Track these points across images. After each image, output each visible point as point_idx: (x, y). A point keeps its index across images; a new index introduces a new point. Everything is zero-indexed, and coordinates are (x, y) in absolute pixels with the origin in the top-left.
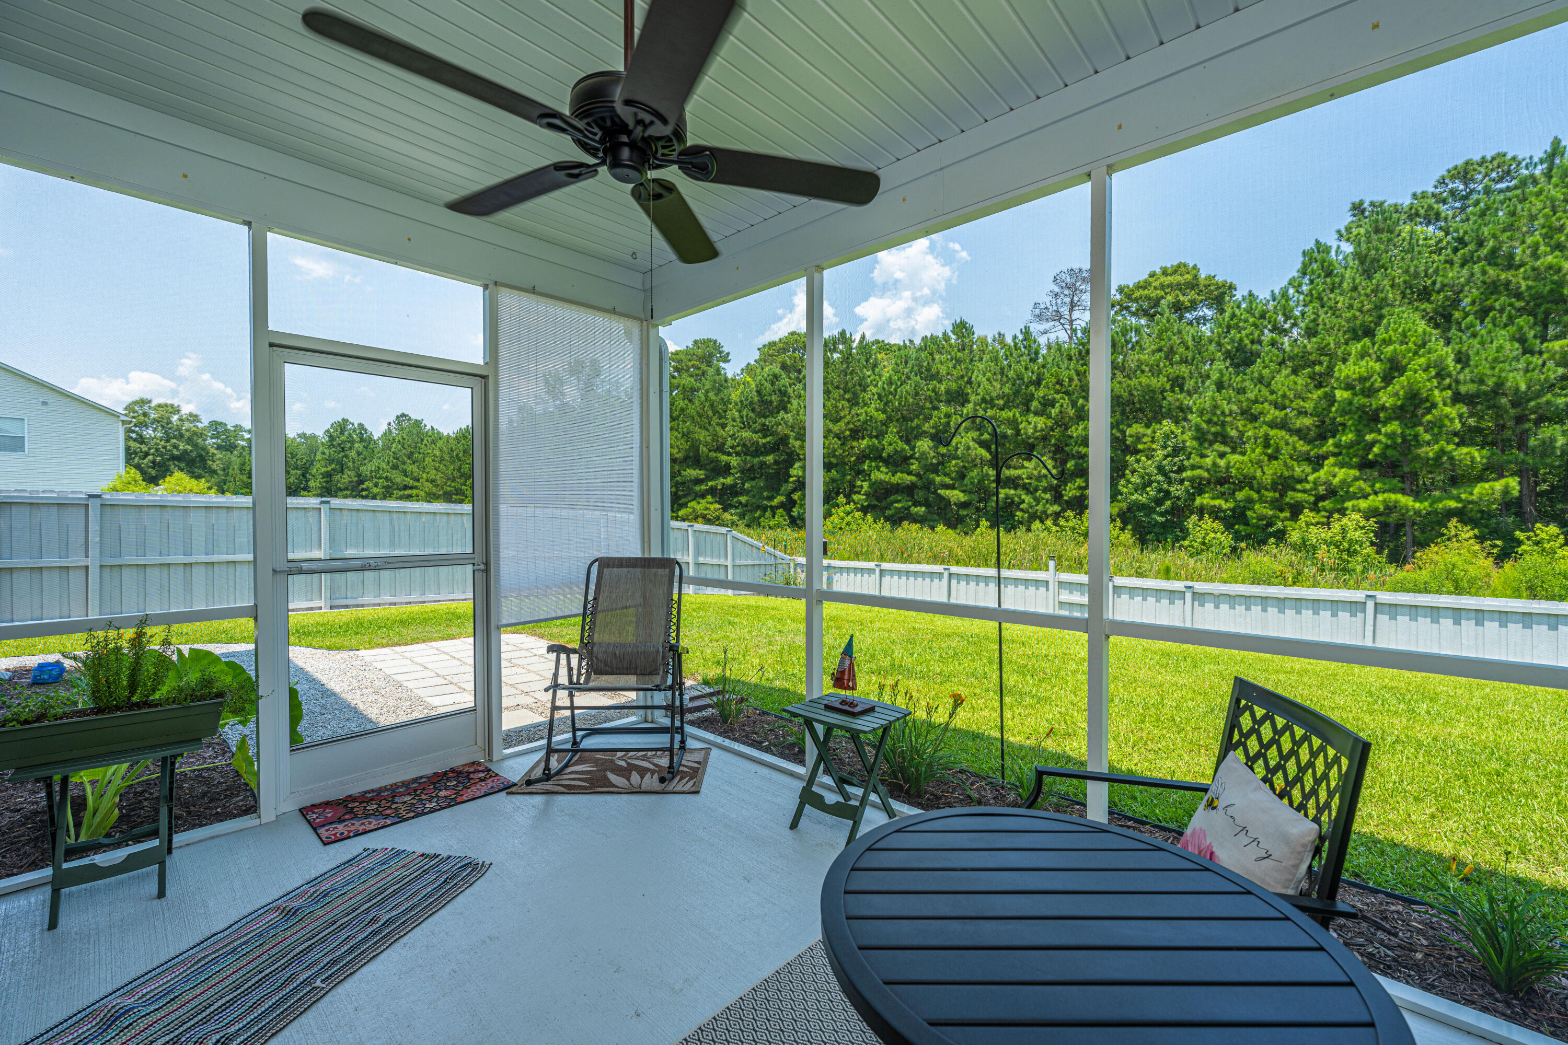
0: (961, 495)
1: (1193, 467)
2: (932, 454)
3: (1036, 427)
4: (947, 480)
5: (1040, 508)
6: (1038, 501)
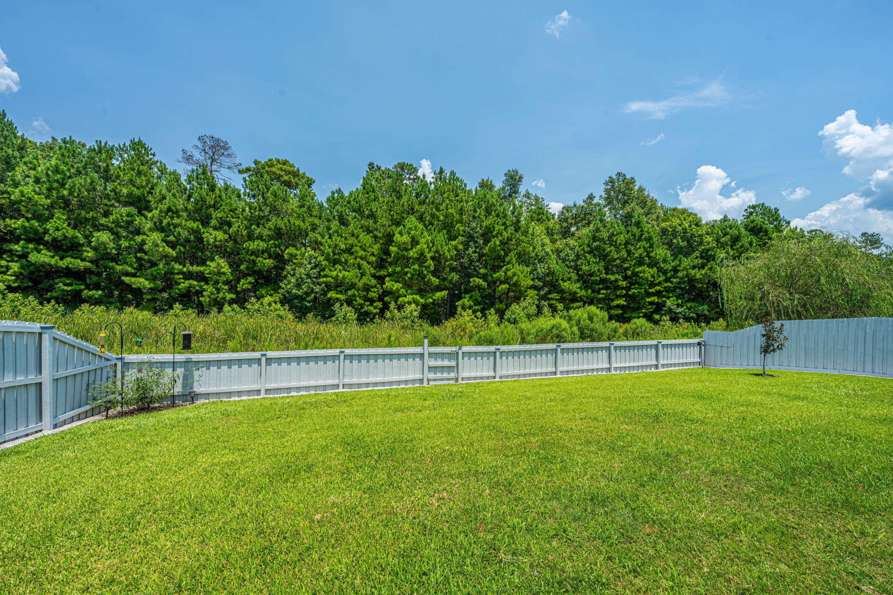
0: (147, 283)
1: (326, 276)
2: (112, 245)
3: (215, 238)
4: (130, 269)
5: (221, 295)
6: (218, 290)
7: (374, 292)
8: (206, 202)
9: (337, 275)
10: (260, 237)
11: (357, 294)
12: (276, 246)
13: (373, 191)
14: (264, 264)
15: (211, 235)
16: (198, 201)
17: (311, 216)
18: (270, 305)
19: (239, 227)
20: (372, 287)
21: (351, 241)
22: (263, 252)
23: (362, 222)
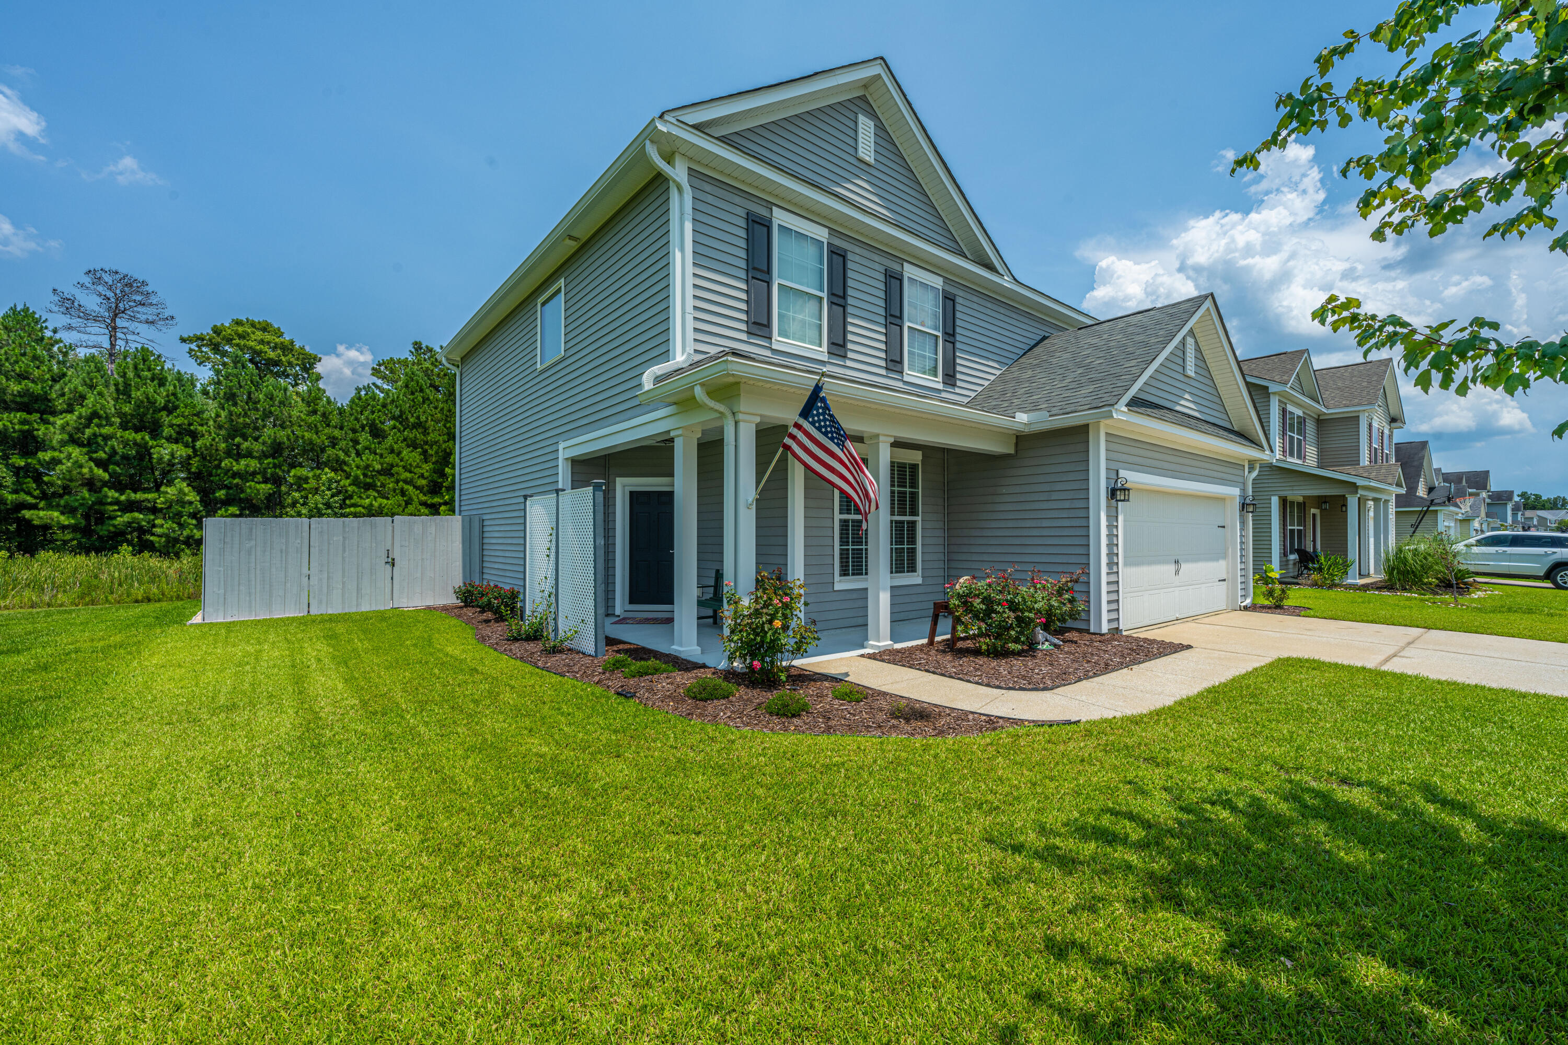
0: (60, 517)
3: (172, 454)
4: (28, 499)
8: (154, 403)
9: (371, 505)
10: (249, 454)
12: (275, 466)
13: (422, 390)
14: (258, 490)
15: (164, 449)
16: (142, 402)
17: (328, 425)
19: (213, 439)
21: (390, 459)
22: (254, 474)
23: (406, 433)
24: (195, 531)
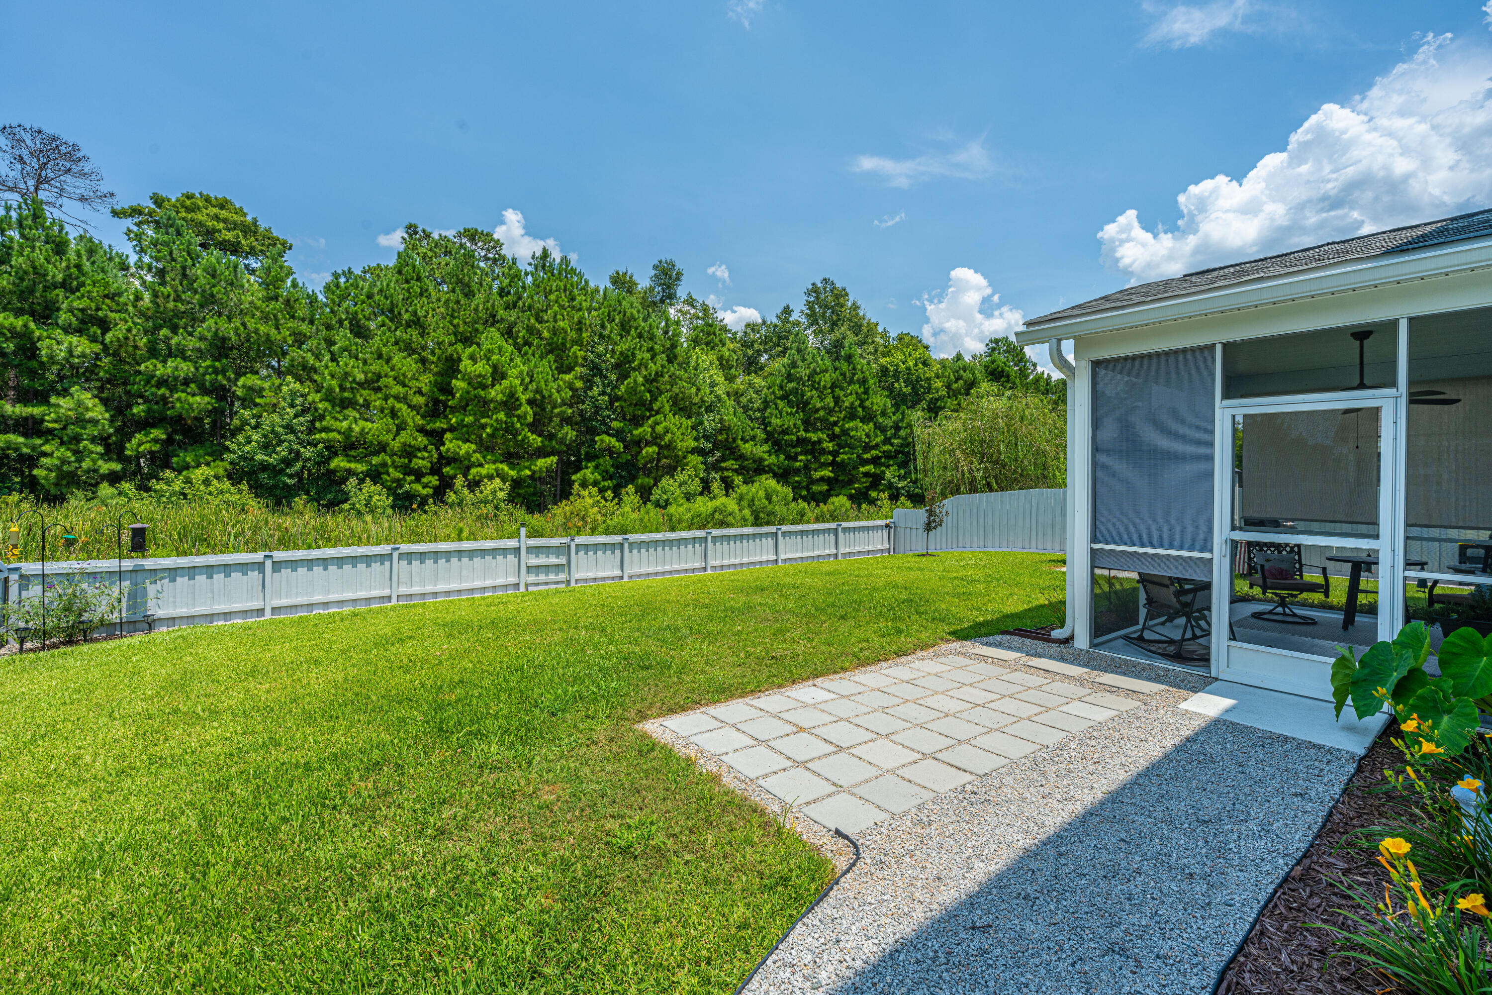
1: (325, 429)
3: (70, 352)
7: (423, 459)
8: (45, 275)
9: (350, 429)
10: (181, 353)
11: (389, 462)
12: (216, 372)
13: (419, 279)
14: (191, 405)
15: (58, 343)
16: (26, 272)
17: (293, 317)
18: (207, 482)
19: (129, 330)
20: (419, 450)
21: (376, 366)
22: (186, 382)
23: (398, 333)
24: (100, 462)
